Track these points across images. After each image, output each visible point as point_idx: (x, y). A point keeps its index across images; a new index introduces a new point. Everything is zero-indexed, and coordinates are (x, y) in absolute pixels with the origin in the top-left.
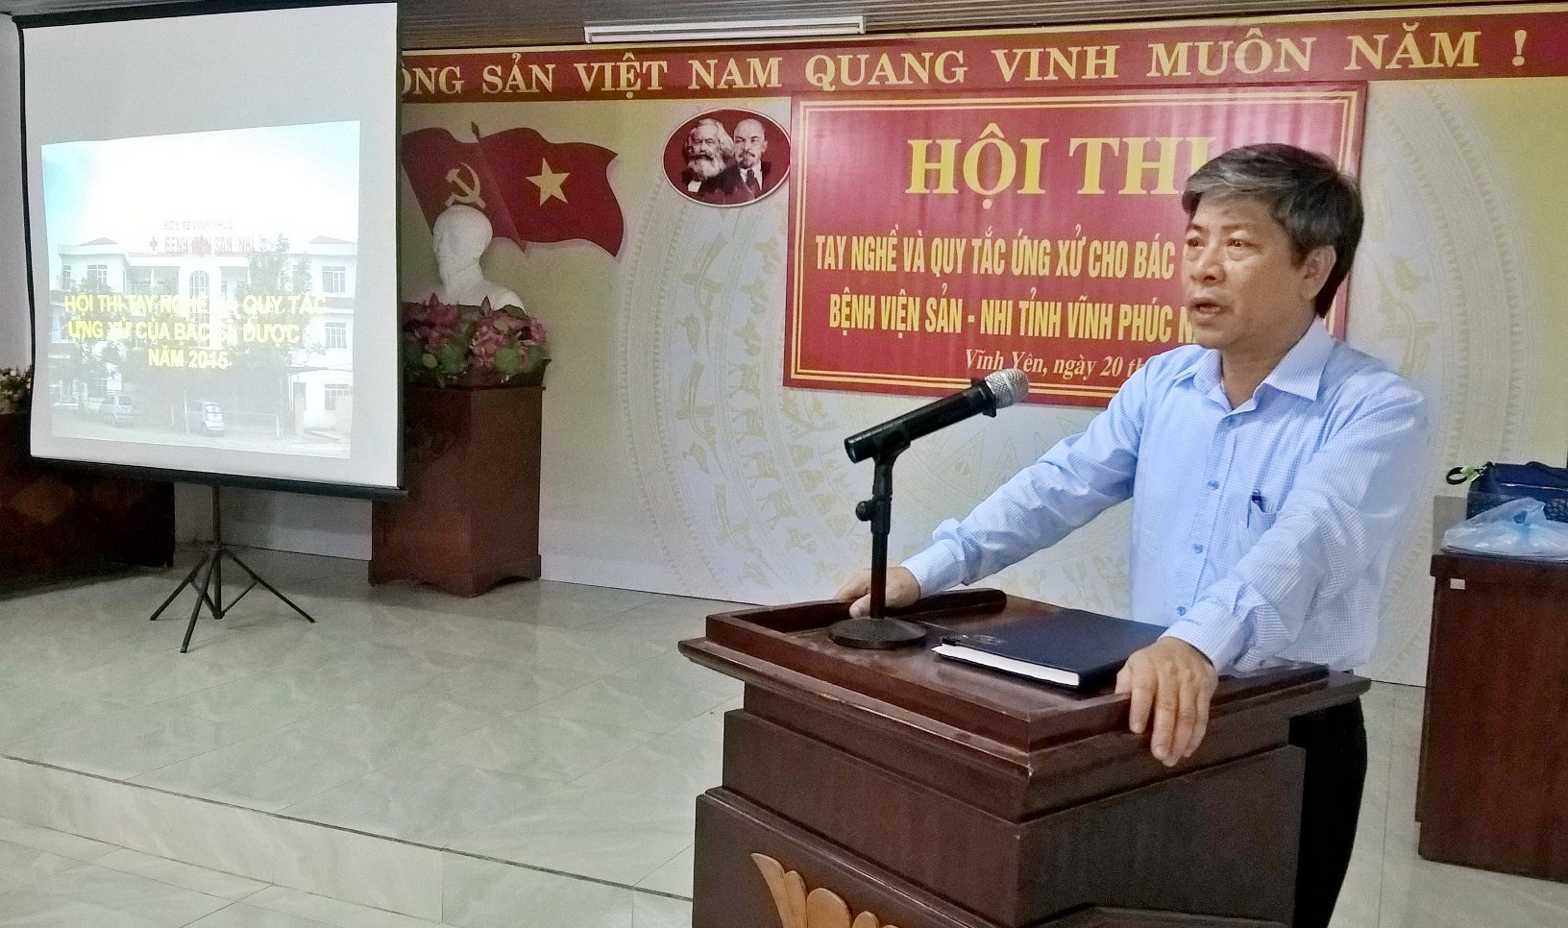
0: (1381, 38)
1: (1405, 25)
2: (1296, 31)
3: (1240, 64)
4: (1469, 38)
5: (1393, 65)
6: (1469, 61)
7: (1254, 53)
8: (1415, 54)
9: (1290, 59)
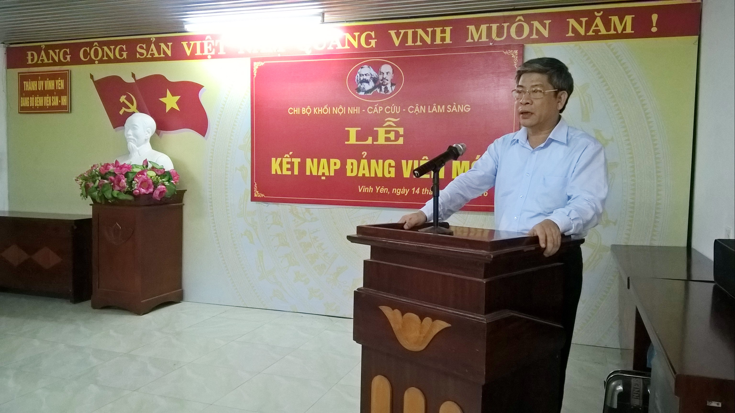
0: (584, 20)
1: (596, 13)
2: (541, 18)
3: (513, 34)
4: (628, 19)
5: (591, 33)
6: (629, 30)
7: (520, 29)
8: (601, 27)
9: (538, 31)
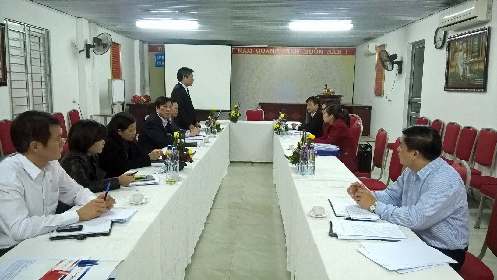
0: (331, 50)
1: (334, 49)
2: (321, 49)
3: (314, 52)
4: (341, 51)
5: (332, 53)
6: (341, 53)
7: (316, 52)
8: (335, 52)
9: (320, 52)
